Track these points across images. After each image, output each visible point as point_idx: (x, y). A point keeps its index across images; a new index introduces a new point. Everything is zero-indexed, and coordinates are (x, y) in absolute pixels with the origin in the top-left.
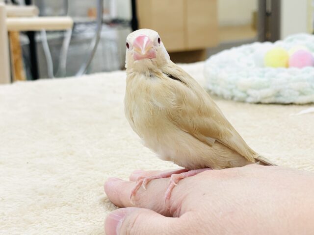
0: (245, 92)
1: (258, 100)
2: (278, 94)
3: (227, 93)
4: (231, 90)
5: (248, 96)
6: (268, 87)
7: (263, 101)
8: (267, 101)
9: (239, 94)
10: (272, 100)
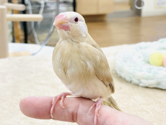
0: (139, 80)
1: (147, 85)
2: (159, 83)
3: (128, 79)
4: (131, 78)
5: (141, 82)
6: (153, 79)
7: (149, 86)
8: (152, 87)
9: (135, 81)
10: (155, 86)
